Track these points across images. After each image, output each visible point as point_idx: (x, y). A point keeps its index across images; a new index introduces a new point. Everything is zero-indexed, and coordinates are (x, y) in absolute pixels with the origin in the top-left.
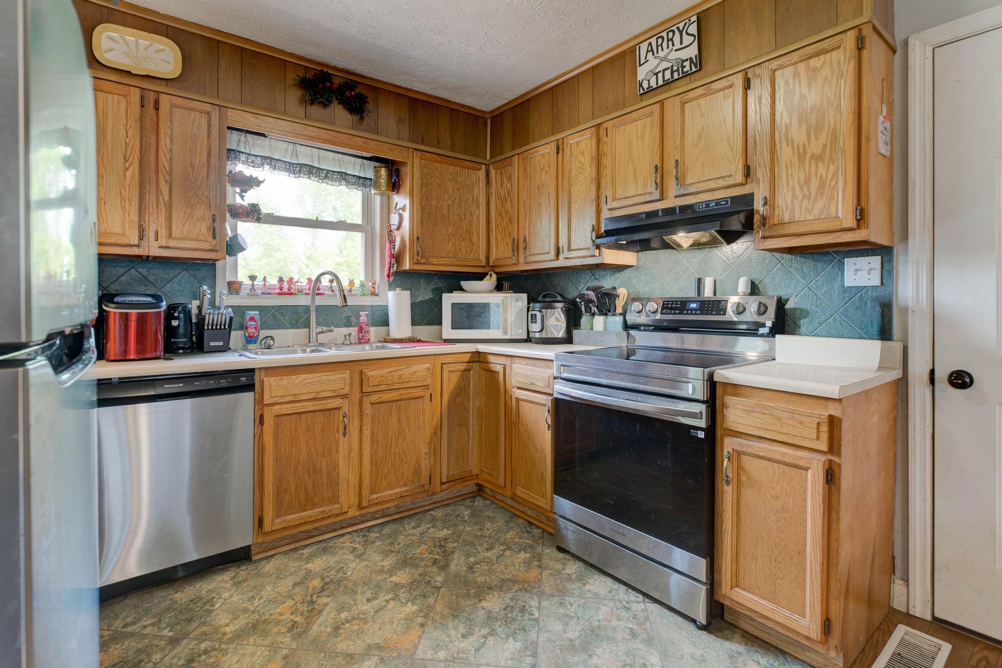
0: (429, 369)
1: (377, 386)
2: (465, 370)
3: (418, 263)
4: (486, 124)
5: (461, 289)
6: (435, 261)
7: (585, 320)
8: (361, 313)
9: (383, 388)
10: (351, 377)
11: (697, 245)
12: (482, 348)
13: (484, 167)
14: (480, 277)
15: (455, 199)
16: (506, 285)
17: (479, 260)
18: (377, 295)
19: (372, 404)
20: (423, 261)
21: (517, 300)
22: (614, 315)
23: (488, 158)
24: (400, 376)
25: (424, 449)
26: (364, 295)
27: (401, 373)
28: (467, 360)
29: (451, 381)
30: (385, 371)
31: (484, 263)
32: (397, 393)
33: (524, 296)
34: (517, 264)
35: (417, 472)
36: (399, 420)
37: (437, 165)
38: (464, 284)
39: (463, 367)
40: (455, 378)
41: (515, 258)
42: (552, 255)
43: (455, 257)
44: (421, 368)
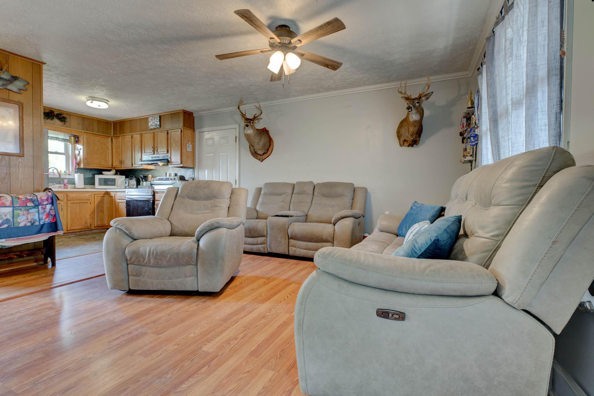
0: (90, 195)
1: (72, 198)
2: (103, 196)
3: (86, 166)
4: (111, 124)
5: (102, 174)
6: (92, 165)
7: (141, 183)
8: (65, 180)
9: (74, 199)
10: (64, 196)
11: (164, 165)
12: (108, 190)
13: (110, 138)
14: (110, 171)
15: (100, 147)
16: (119, 173)
17: (109, 166)
18: (70, 175)
19: (71, 203)
20: (88, 165)
21: (122, 178)
22: (148, 181)
23: (112, 135)
24: (80, 196)
25: (88, 217)
26: (65, 175)
27: (80, 195)
28: (103, 193)
29: (98, 199)
30: (75, 195)
31: (111, 167)
32: (79, 201)
33: (124, 177)
34: (121, 167)
35: (86, 223)
36: (80, 208)
37: (93, 137)
38: (103, 172)
39: (102, 195)
40: (99, 198)
41: (121, 165)
42: (131, 166)
43: (100, 164)
44: (87, 195)
